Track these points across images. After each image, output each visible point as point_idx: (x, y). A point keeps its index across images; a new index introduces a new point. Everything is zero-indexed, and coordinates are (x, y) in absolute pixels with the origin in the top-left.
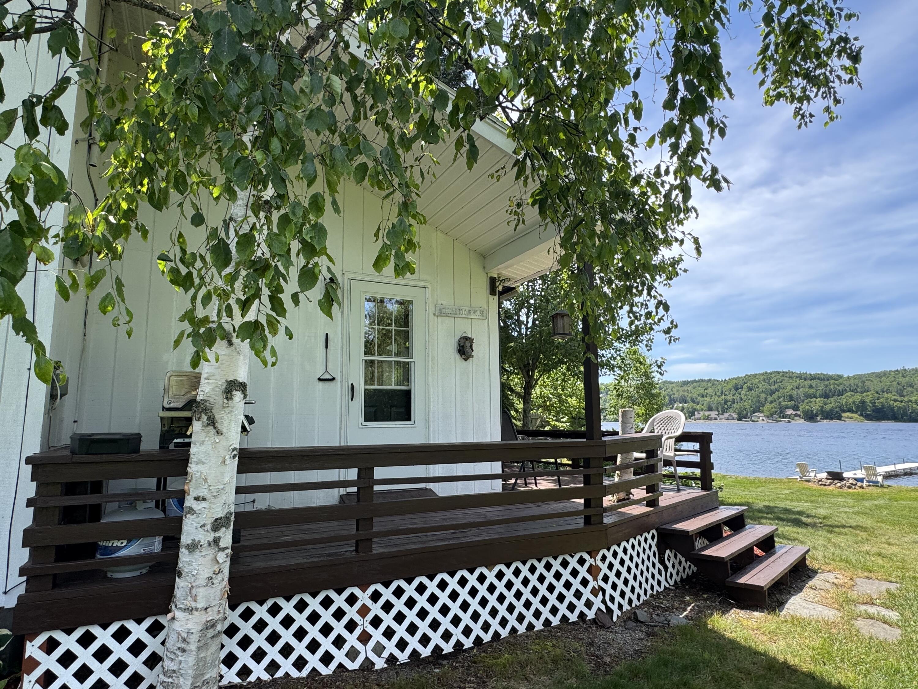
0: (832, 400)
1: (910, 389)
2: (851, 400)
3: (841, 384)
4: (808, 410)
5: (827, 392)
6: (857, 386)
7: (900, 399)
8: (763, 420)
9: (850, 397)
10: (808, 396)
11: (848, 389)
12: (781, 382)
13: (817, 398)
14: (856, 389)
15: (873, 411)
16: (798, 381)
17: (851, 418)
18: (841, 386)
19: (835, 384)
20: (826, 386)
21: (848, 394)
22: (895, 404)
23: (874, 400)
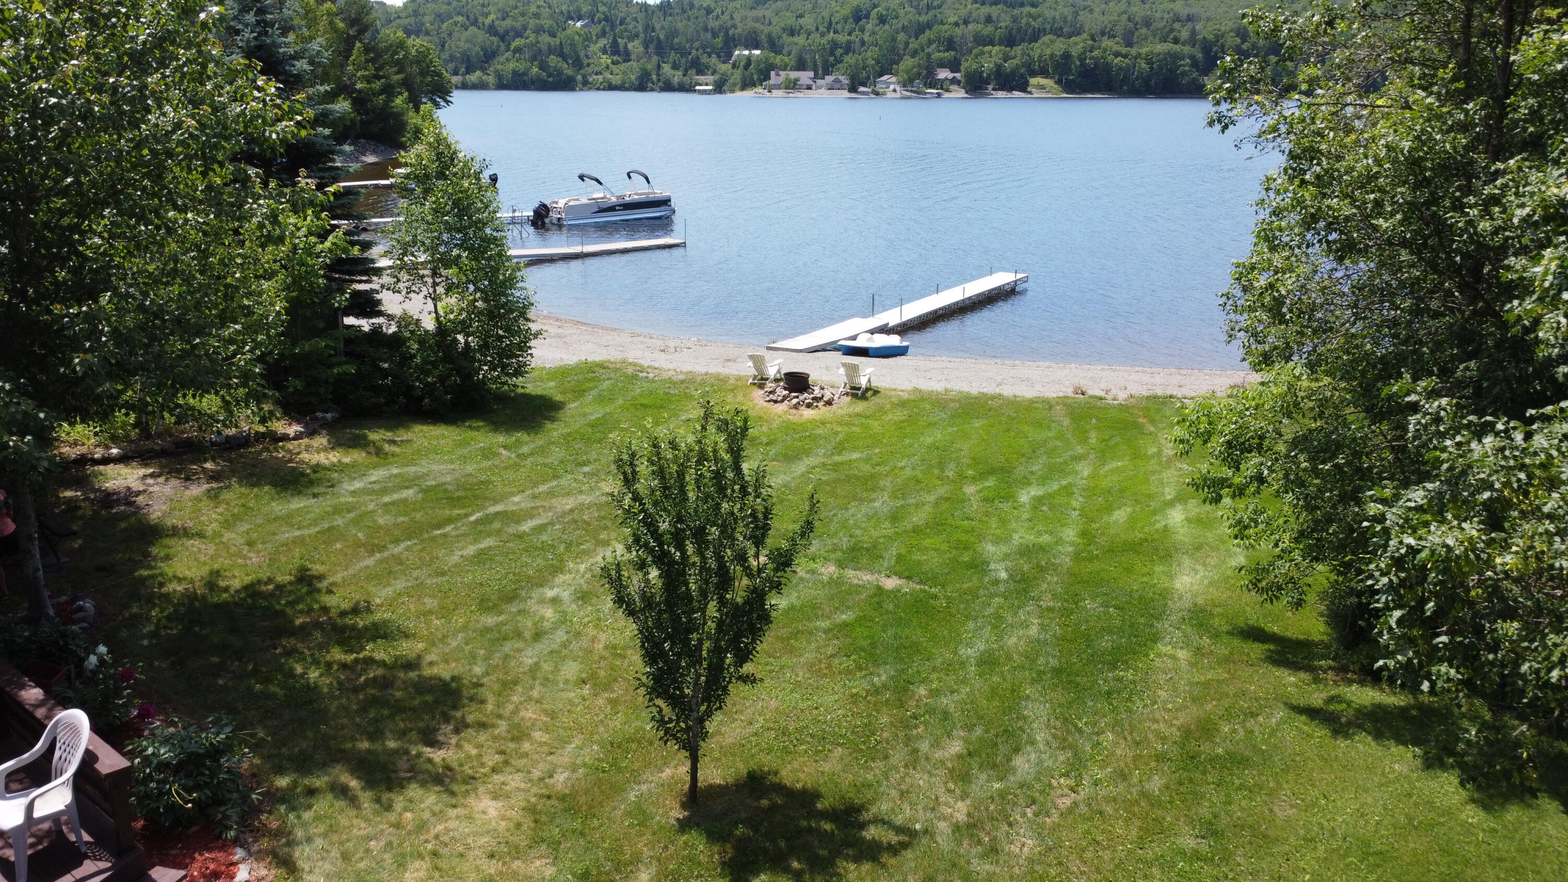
0: (1018, 50)
1: (1144, 31)
2: (1048, 52)
3: (1039, 16)
4: (976, 71)
5: (1014, 32)
6: (1065, 22)
7: (1124, 50)
8: (895, 91)
9: (1048, 46)
10: (983, 41)
11: (1048, 27)
12: (940, 7)
13: (994, 45)
14: (1061, 28)
15: (1080, 74)
16: (969, 7)
17: (1042, 87)
18: (1040, 20)
19: (1030, 15)
20: (1015, 20)
21: (1046, 39)
22: (1116, 61)
23: (1084, 53)
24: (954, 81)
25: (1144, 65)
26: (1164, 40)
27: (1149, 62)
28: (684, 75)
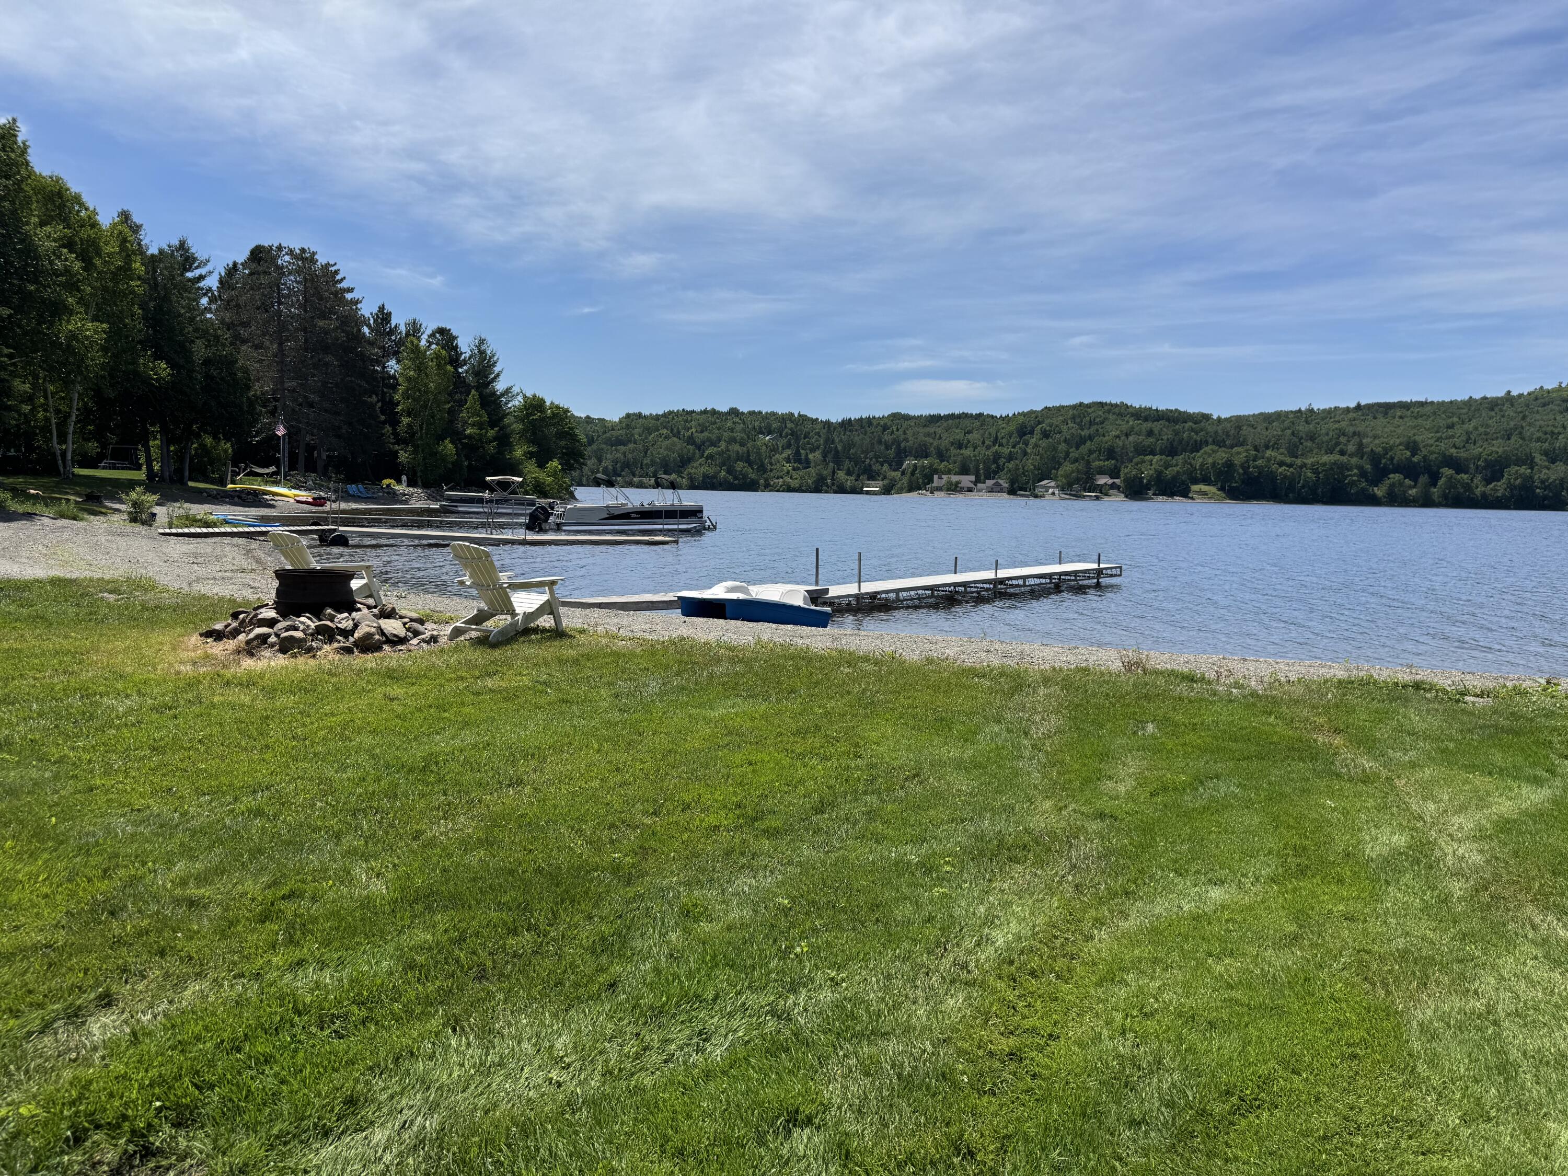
0: (1180, 459)
1: (1309, 444)
2: (1210, 460)
3: (1202, 430)
4: (1135, 477)
5: (1175, 444)
6: (1228, 435)
7: (1288, 460)
8: (1053, 494)
9: (1210, 455)
10: (1142, 451)
11: (1211, 440)
12: (1102, 423)
13: (1154, 455)
14: (1224, 440)
15: (1243, 482)
16: (1131, 423)
17: (1204, 494)
18: (1202, 433)
19: (1192, 430)
20: (1176, 433)
21: (1207, 449)
22: (1280, 470)
23: (1247, 461)
24: (1113, 486)
25: (1309, 475)
26: (1330, 451)
27: (1316, 472)
28: (856, 480)
